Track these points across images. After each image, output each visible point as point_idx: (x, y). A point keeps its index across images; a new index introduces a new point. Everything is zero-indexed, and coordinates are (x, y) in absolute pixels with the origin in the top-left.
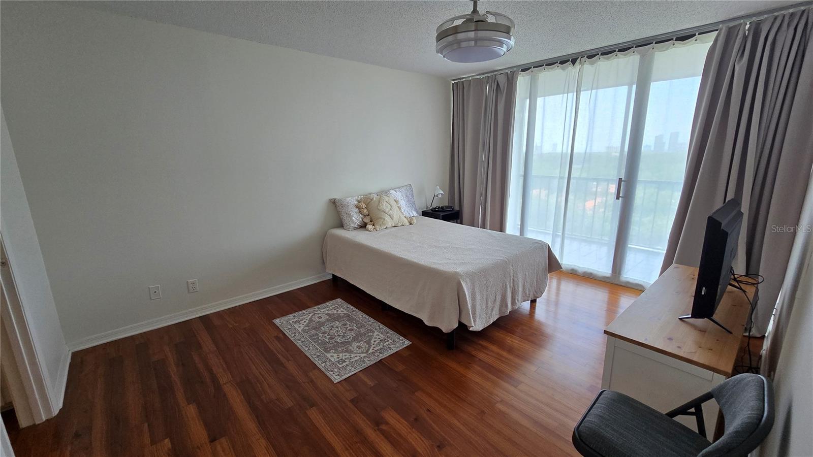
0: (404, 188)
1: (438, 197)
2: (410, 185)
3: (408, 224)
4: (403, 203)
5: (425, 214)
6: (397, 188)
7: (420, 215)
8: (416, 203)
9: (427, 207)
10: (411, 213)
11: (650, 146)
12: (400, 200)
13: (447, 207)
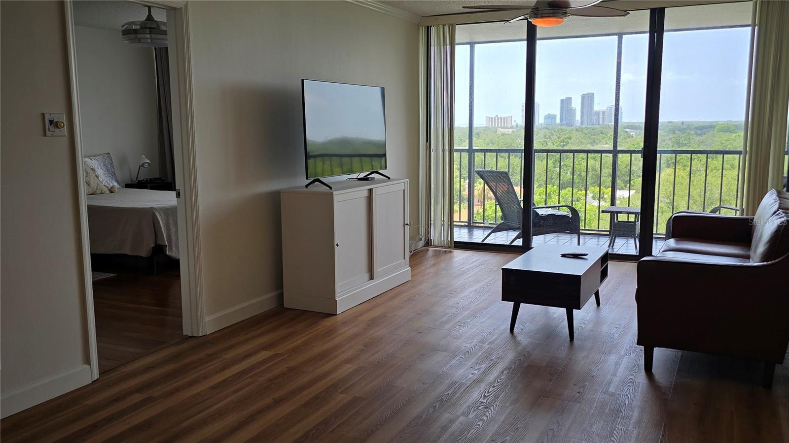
0: (101, 156)
1: (143, 167)
2: (109, 153)
3: (108, 192)
4: (100, 172)
5: (128, 186)
6: (92, 156)
7: (123, 187)
8: (116, 173)
9: (132, 180)
10: (111, 184)
11: (554, 117)
12: (96, 169)
13: (156, 179)
